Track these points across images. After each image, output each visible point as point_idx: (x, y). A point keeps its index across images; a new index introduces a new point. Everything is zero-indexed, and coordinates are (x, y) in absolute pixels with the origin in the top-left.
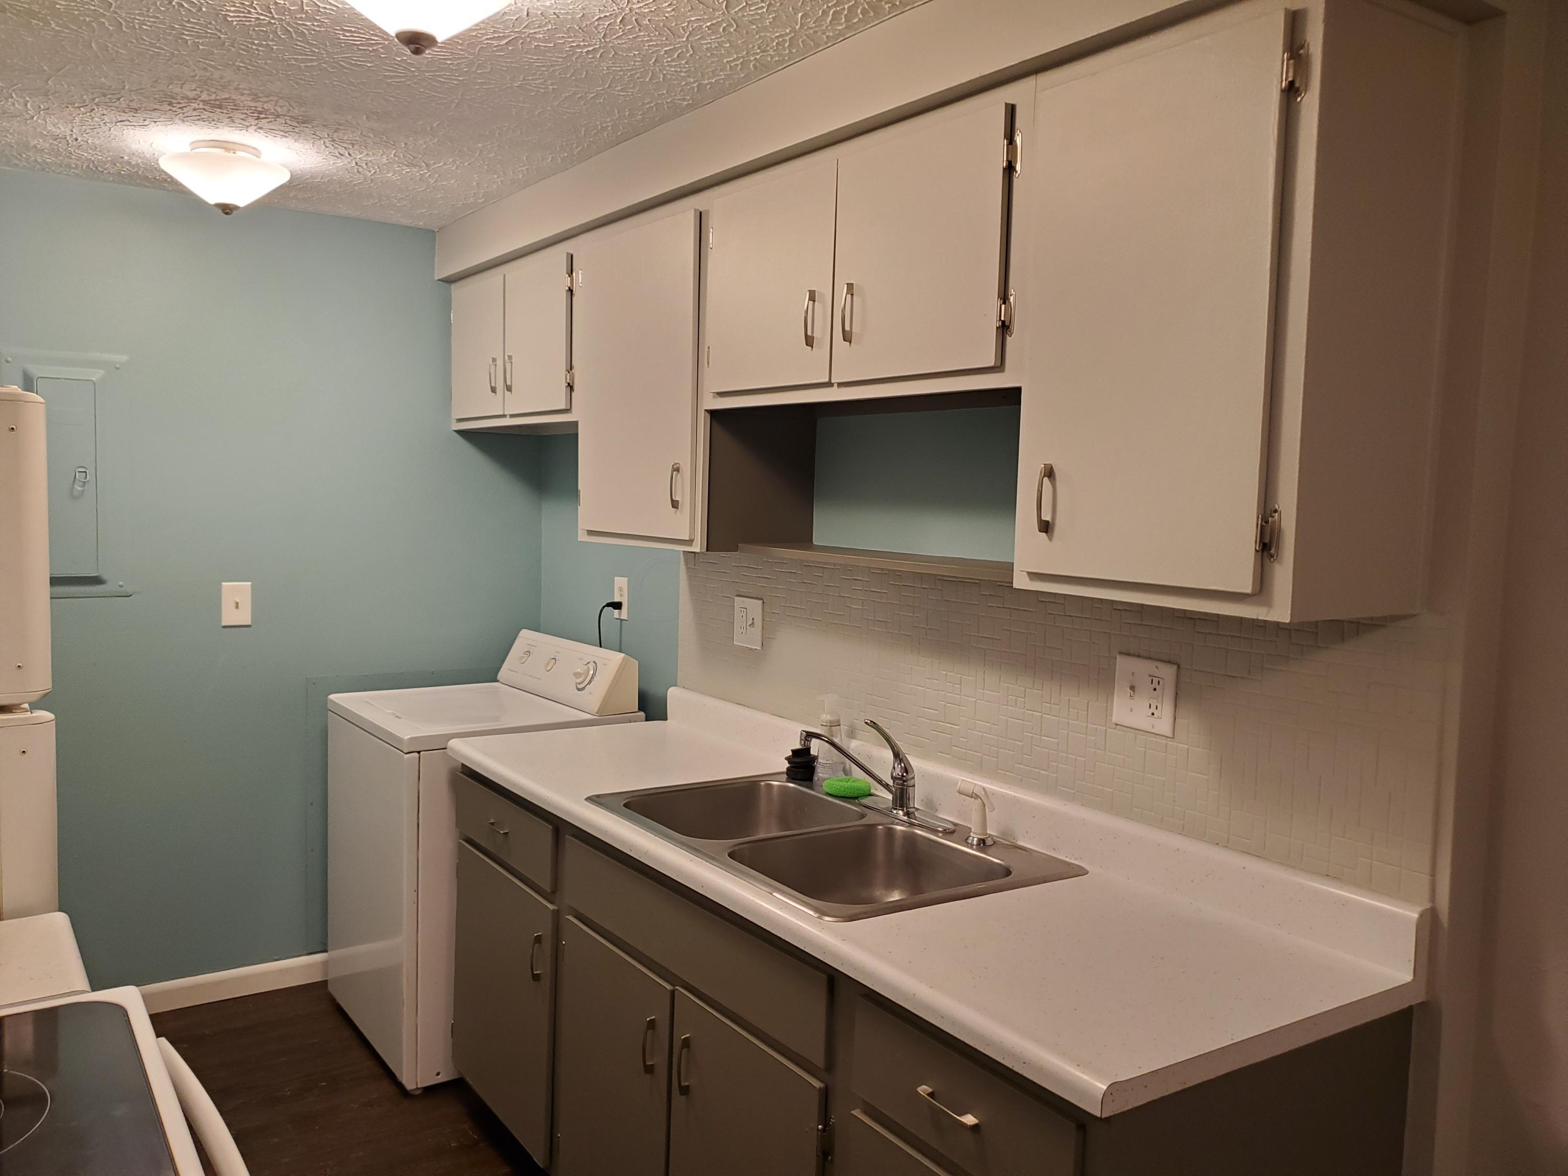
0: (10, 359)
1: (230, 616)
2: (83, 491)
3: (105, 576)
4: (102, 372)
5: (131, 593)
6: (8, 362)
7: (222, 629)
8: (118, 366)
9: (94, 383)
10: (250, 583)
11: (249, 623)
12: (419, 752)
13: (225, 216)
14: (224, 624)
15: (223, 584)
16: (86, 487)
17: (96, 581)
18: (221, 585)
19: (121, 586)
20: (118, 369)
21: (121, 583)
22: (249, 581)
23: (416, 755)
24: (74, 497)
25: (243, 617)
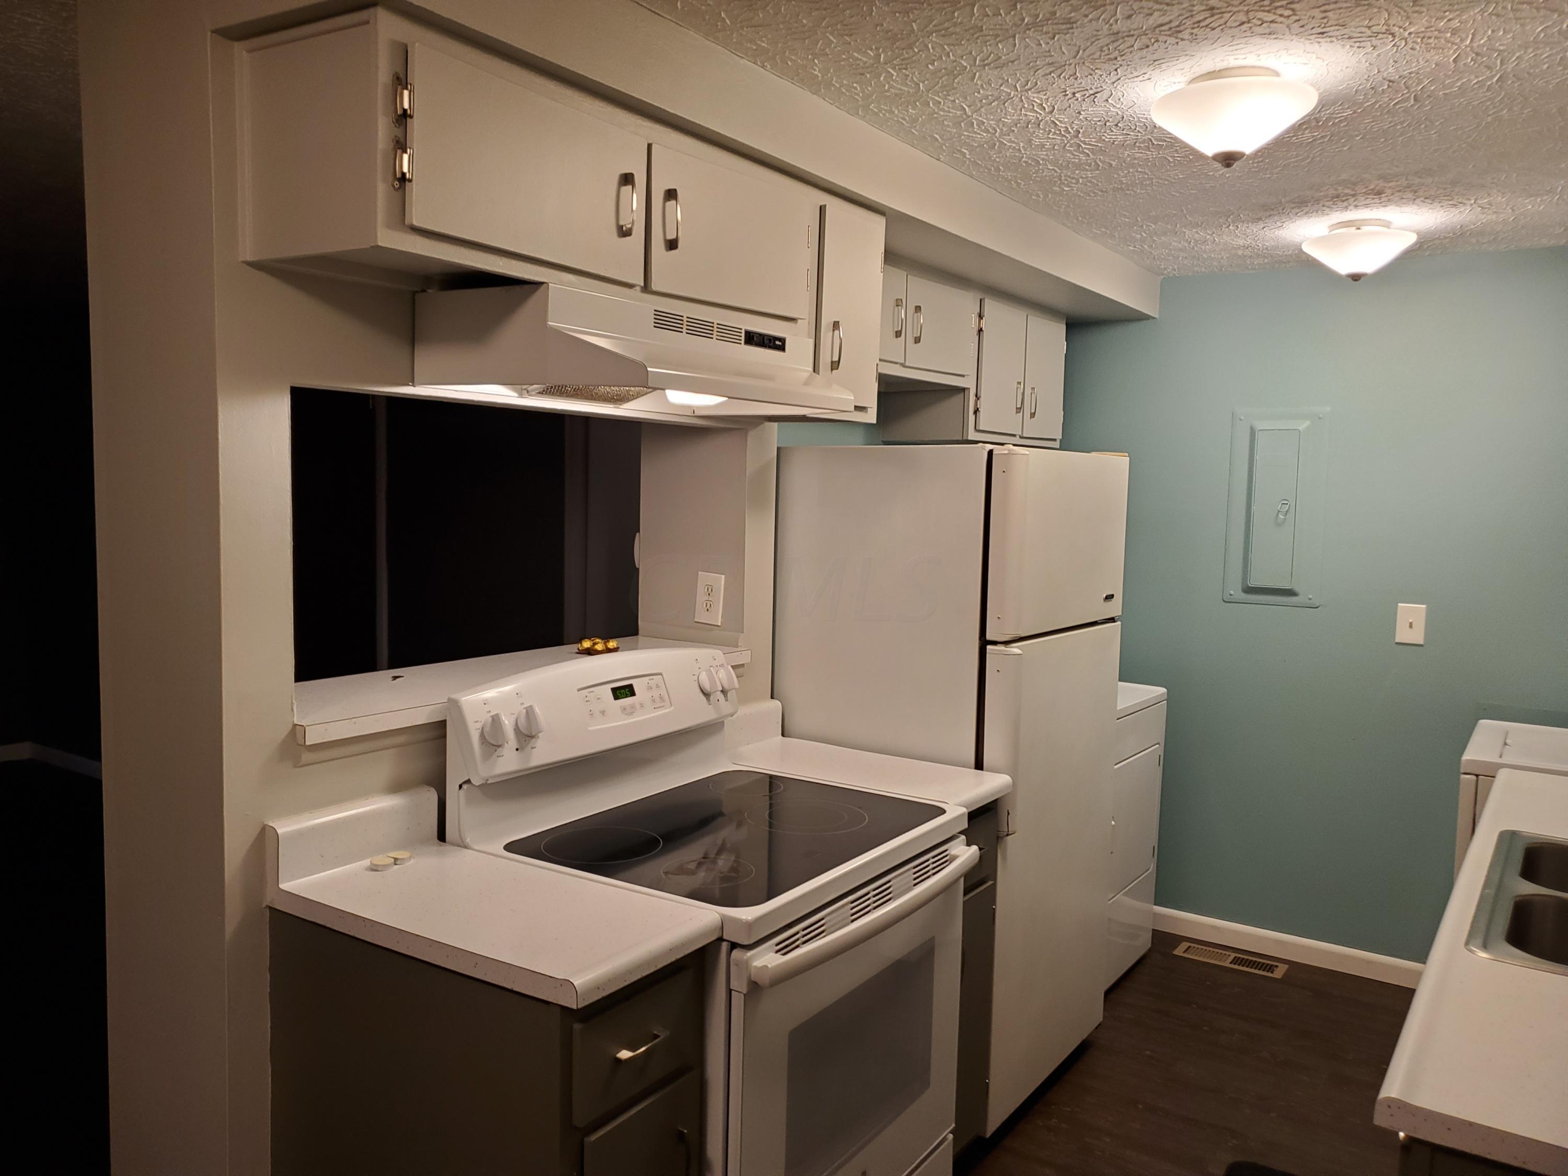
0: (1242, 418)
1: (1403, 635)
2: (1285, 519)
3: (1297, 589)
4: (1307, 423)
5: (1318, 605)
6: (1241, 420)
7: (1396, 646)
8: (1321, 416)
9: (1300, 432)
10: (1424, 606)
11: (1421, 642)
12: (1477, 776)
13: (1355, 282)
14: (1397, 640)
15: (1400, 604)
16: (1287, 516)
17: (1290, 593)
18: (1397, 606)
19: (1310, 599)
20: (1320, 418)
21: (1311, 596)
22: (1423, 604)
23: (1474, 778)
24: (1278, 525)
25: (1417, 636)
